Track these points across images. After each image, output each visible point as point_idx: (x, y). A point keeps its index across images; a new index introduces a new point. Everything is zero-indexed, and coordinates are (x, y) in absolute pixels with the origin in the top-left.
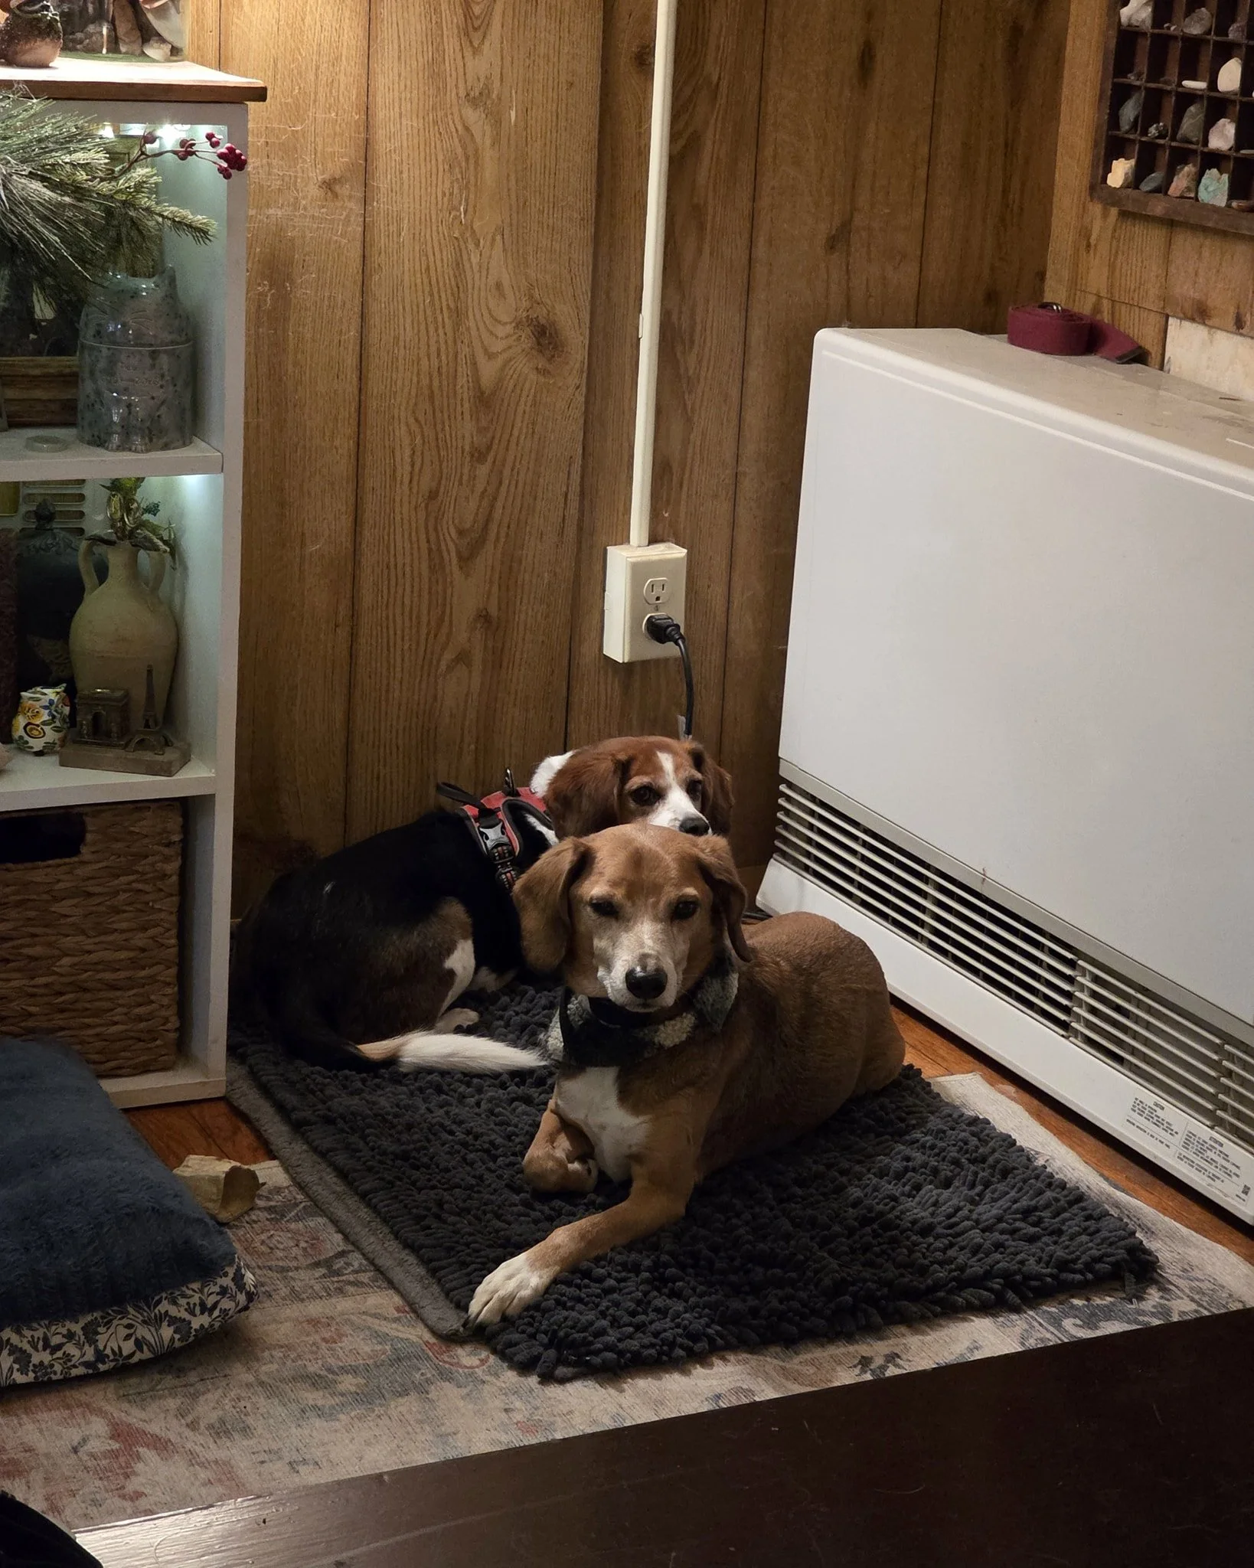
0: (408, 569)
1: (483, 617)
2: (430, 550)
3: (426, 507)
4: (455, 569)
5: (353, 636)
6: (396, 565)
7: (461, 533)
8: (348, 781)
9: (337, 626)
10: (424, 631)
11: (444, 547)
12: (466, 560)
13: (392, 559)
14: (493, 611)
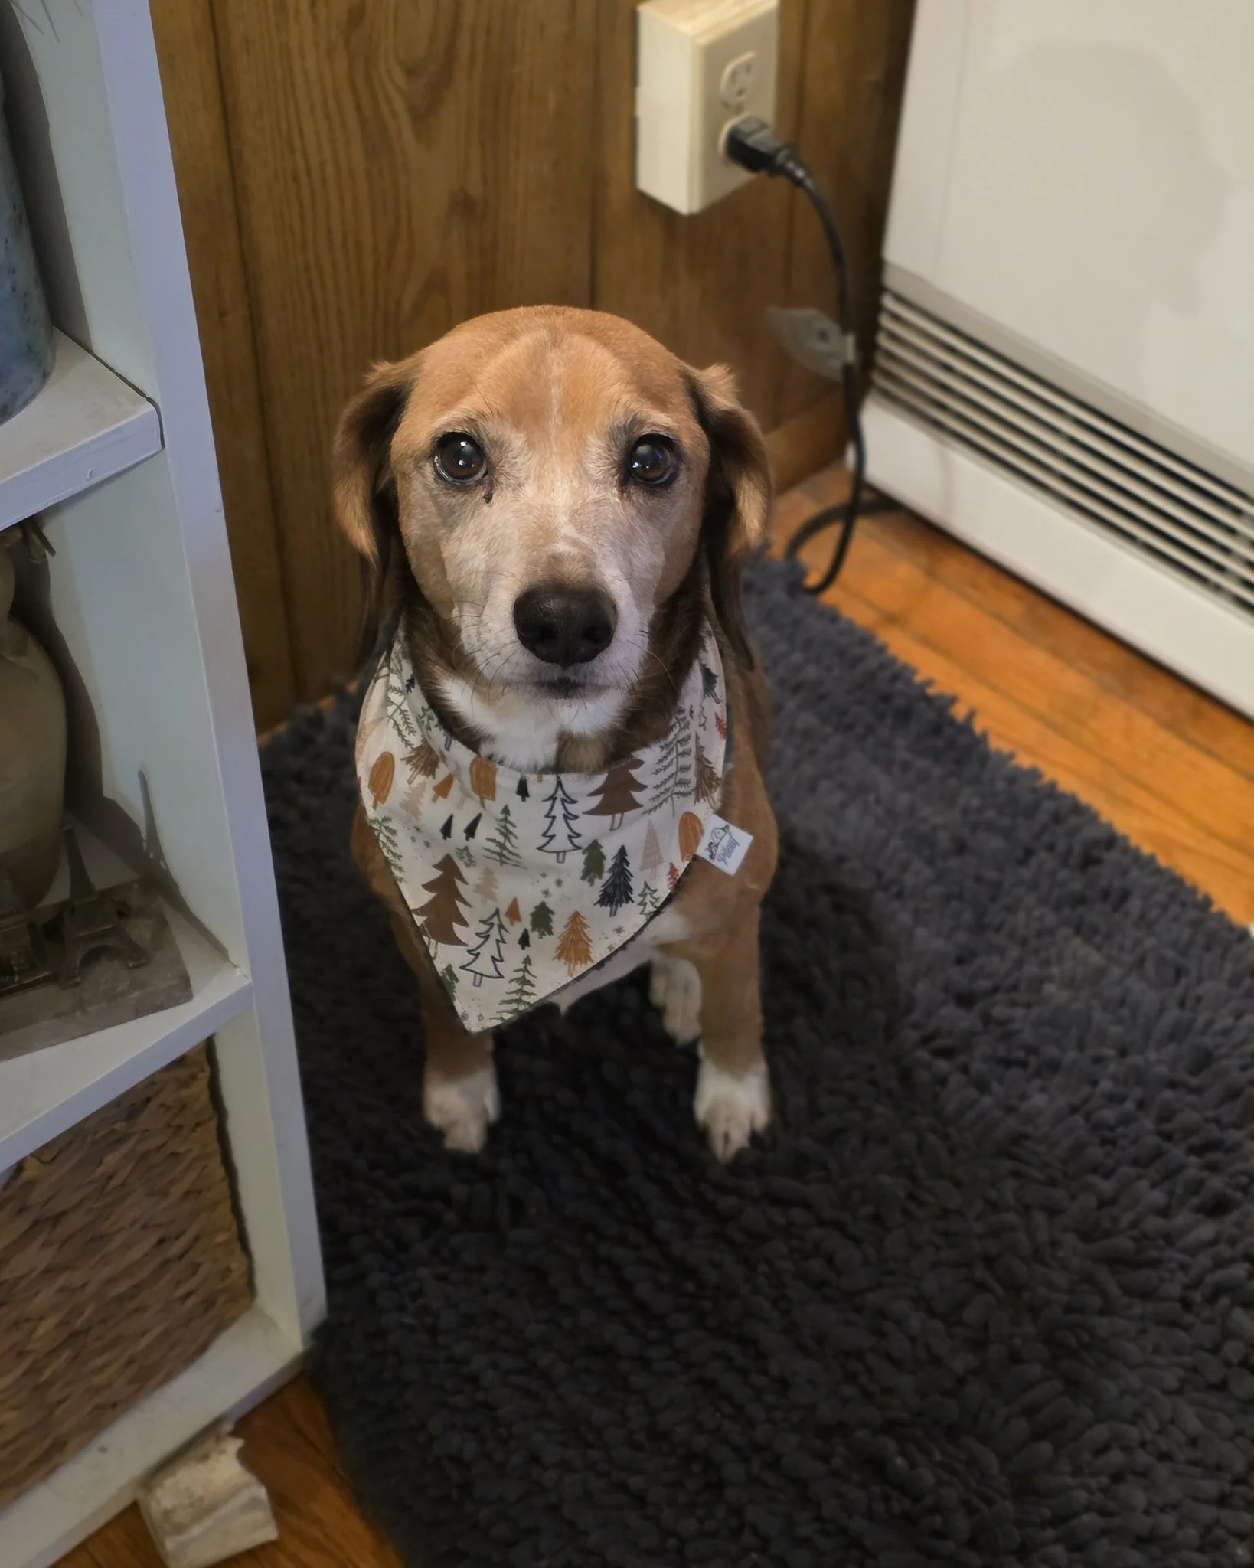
0: (330, 169)
1: (464, 206)
2: (363, 122)
3: (347, 43)
4: (408, 135)
5: (254, 320)
6: (309, 173)
7: (411, 72)
8: (281, 544)
9: (222, 314)
10: (369, 263)
11: (385, 110)
12: (423, 116)
13: (301, 163)
14: (475, 190)
